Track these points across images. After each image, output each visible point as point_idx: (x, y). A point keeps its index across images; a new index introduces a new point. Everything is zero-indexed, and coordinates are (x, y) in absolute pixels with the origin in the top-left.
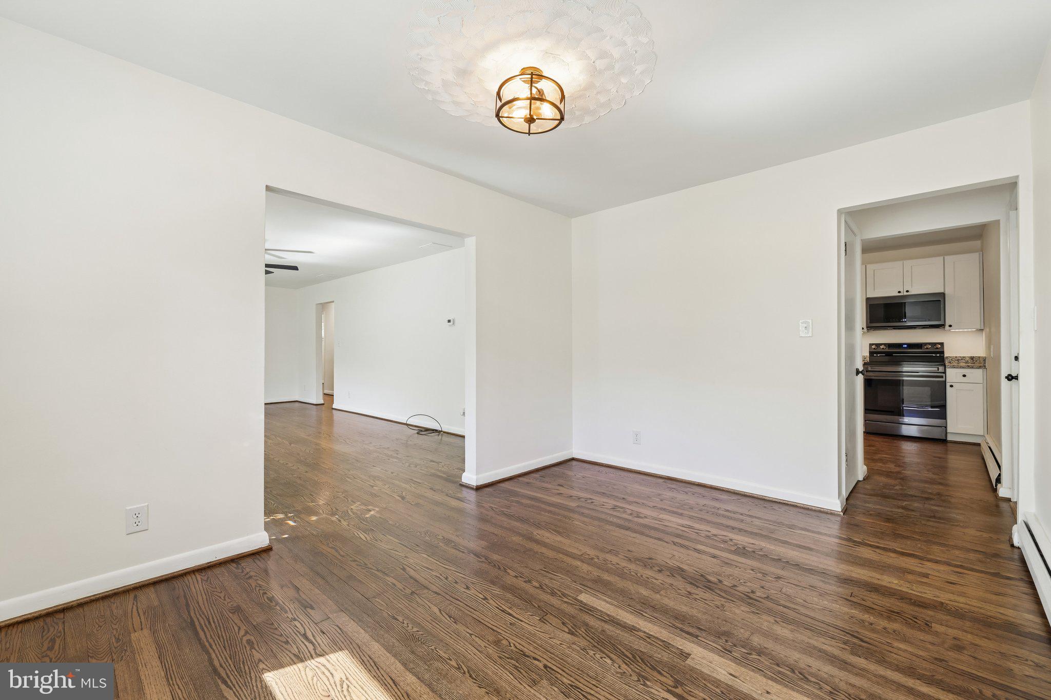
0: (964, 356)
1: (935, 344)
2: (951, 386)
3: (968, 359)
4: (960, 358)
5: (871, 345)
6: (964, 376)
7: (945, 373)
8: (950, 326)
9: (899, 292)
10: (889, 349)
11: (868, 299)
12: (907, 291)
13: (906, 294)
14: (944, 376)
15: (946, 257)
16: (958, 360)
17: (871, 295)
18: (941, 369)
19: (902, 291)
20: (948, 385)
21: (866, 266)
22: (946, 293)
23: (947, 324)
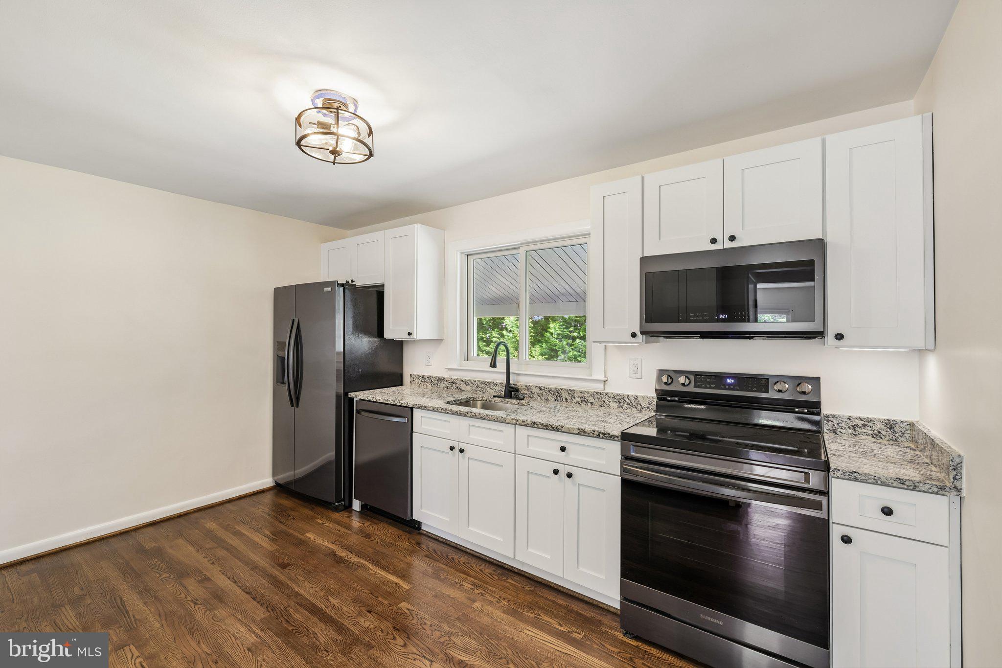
0: (871, 416)
1: (799, 380)
2: (847, 540)
3: (879, 426)
4: (860, 423)
5: (661, 372)
6: (887, 511)
7: (826, 493)
8: (839, 337)
9: (714, 241)
10: (695, 387)
11: (644, 260)
12: (732, 238)
13: (729, 245)
14: (825, 503)
15: (829, 138)
16: (854, 427)
17: (652, 251)
18: (815, 480)
19: (719, 238)
20: (836, 533)
21: (643, 178)
22: (829, 240)
23: (832, 330)
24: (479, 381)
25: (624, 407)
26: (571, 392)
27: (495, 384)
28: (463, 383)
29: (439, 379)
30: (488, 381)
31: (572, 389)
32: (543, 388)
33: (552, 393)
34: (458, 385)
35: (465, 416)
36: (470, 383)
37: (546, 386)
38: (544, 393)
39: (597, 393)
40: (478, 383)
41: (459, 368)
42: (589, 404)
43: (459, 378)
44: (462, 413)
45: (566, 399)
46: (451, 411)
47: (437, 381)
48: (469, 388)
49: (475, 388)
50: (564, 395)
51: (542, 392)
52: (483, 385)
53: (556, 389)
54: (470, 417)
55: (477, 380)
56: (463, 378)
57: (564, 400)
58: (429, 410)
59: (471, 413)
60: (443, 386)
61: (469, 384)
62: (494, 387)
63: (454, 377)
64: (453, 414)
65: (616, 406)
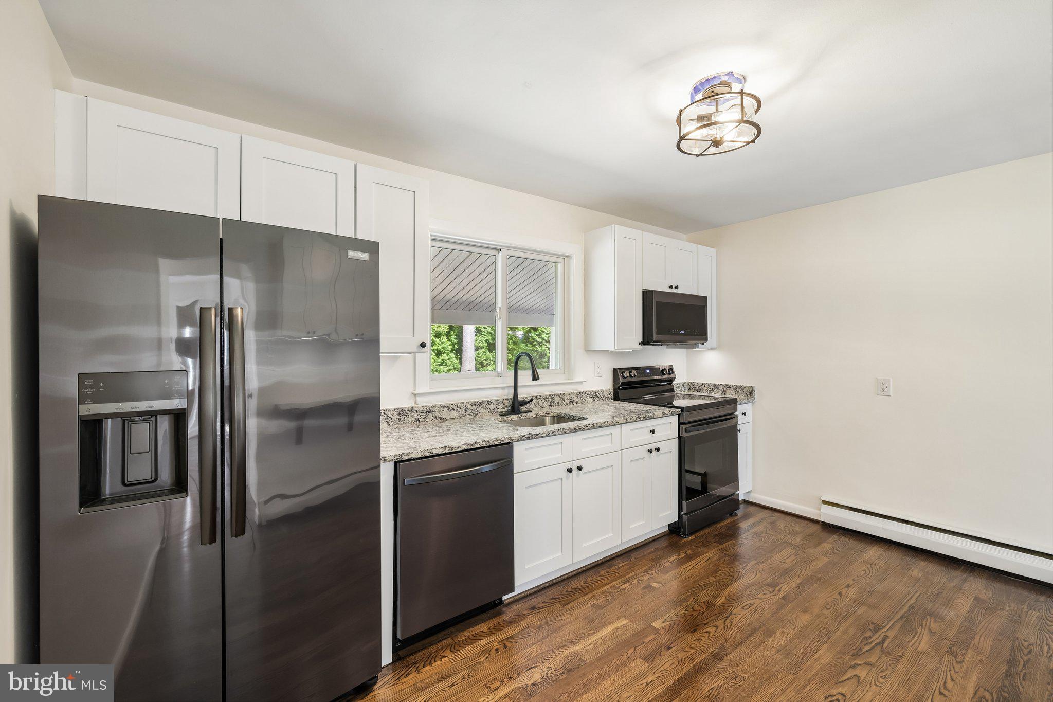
2: (739, 431)
10: (638, 377)
24: (468, 403)
25: (596, 400)
26: (562, 396)
27: (490, 403)
28: (445, 409)
29: (403, 411)
30: (480, 400)
31: (562, 393)
32: (539, 397)
33: (547, 400)
34: (436, 414)
35: (584, 430)
36: (455, 407)
37: (541, 395)
38: (540, 402)
39: (580, 393)
40: (467, 405)
41: (432, 391)
42: (574, 403)
43: (438, 403)
44: (580, 428)
45: (558, 403)
46: (569, 429)
47: (399, 414)
48: (454, 414)
49: (463, 412)
50: (557, 399)
51: (538, 401)
52: (474, 407)
53: (550, 395)
54: (589, 429)
55: (465, 401)
56: (444, 403)
57: (557, 404)
58: (543, 437)
59: (589, 424)
60: (409, 419)
61: (453, 409)
62: (488, 406)
63: (430, 404)
64: (572, 432)
65: (591, 401)
